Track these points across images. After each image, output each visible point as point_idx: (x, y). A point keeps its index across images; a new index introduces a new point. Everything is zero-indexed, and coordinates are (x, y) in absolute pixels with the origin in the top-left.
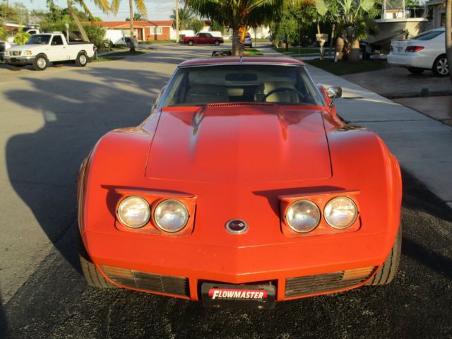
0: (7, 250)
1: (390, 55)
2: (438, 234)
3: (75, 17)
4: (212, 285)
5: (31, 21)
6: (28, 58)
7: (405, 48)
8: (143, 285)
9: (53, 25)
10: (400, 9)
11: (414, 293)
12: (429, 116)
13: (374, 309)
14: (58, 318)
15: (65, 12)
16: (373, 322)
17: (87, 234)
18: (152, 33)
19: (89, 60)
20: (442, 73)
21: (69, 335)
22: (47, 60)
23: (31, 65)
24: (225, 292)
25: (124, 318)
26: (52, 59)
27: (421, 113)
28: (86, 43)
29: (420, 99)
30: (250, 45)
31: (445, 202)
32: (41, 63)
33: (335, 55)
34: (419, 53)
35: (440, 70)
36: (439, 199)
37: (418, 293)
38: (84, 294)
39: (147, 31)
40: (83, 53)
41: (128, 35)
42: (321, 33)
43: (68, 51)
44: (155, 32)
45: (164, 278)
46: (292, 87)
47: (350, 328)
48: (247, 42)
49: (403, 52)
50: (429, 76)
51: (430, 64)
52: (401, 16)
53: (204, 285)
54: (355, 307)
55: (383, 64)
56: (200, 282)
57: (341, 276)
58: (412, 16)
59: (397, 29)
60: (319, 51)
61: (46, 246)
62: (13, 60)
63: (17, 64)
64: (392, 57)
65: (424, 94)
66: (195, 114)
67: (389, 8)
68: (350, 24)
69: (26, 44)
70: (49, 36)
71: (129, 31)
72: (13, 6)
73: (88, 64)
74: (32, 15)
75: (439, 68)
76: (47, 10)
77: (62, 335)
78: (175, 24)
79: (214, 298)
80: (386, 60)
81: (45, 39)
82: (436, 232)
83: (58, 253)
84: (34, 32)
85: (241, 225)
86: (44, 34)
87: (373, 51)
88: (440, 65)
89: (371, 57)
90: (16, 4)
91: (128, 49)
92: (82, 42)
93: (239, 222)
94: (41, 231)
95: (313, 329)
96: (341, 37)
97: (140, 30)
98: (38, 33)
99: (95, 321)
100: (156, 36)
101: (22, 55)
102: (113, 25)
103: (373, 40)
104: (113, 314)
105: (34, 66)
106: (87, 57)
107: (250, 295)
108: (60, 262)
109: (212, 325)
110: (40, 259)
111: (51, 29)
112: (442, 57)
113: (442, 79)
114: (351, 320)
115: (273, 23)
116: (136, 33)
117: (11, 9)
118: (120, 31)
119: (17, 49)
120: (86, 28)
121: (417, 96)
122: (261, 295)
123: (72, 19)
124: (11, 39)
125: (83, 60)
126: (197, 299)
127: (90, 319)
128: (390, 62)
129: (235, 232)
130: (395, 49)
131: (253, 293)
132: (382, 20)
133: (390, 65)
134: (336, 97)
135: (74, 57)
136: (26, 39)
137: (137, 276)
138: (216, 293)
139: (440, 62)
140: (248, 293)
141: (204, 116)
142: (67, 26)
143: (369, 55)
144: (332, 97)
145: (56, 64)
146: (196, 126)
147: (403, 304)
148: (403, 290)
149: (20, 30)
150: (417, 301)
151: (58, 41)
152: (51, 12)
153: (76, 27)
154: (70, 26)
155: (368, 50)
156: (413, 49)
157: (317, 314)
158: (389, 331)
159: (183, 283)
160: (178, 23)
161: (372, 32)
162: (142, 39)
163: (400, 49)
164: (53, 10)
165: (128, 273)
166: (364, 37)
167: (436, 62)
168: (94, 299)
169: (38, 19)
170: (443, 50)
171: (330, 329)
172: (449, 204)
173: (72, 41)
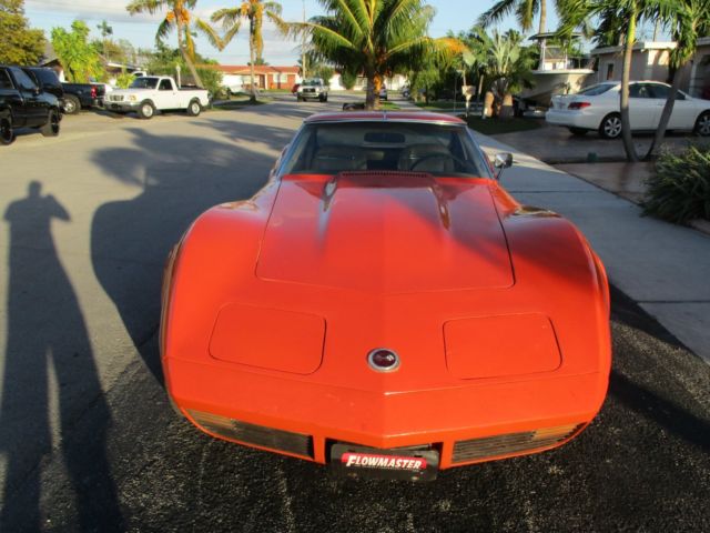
0: (76, 355)
1: (549, 113)
2: (634, 349)
3: (187, 59)
4: (347, 447)
5: (138, 62)
6: (132, 104)
7: (568, 104)
8: (247, 439)
9: (164, 67)
10: (562, 59)
11: (616, 440)
12: (599, 187)
13: (563, 464)
14: (133, 465)
15: (176, 53)
16: (565, 486)
17: (170, 362)
18: (275, 81)
19: (203, 109)
20: (610, 134)
21: (144, 496)
22: (154, 108)
23: (134, 112)
24: (366, 458)
25: (222, 467)
26: (160, 106)
27: (591, 183)
28: (200, 89)
29: (585, 166)
30: (385, 98)
31: (636, 302)
32: (147, 110)
33: (482, 111)
34: (584, 111)
35: (609, 131)
36: (628, 298)
37: (622, 440)
38: (171, 426)
39: (271, 77)
40: (195, 101)
41: (248, 81)
42: (468, 84)
43: (178, 98)
44: (279, 79)
45: (277, 431)
46: (446, 152)
47: (534, 495)
48: (382, 94)
49: (566, 108)
50: (595, 138)
51: (596, 124)
52: (562, 66)
53: (334, 447)
54: (538, 460)
55: (538, 123)
56: (329, 443)
57: (531, 435)
58: (576, 67)
59: (558, 81)
60: (464, 106)
61: (129, 350)
62: (114, 105)
63: (119, 111)
64: (552, 115)
65: (591, 159)
66: (326, 185)
67: (548, 57)
68: (504, 75)
69: (131, 87)
70: (156, 80)
71: (248, 78)
72: (118, 43)
73: (203, 115)
74: (139, 55)
75: (606, 128)
76: (154, 49)
77: (135, 495)
78: (301, 70)
79: (348, 465)
80: (544, 118)
81: (151, 83)
82: (631, 346)
83: (143, 363)
84: (141, 74)
85: (390, 358)
86: (151, 77)
87: (527, 107)
88: (608, 125)
89: (524, 114)
90: (121, 41)
91: (248, 98)
92: (195, 87)
93: (387, 353)
94: (124, 330)
95: (483, 495)
96: (491, 91)
97: (262, 77)
98: (145, 75)
99: (183, 472)
100: (279, 84)
101: (125, 100)
102: (232, 70)
103: (528, 94)
104: (208, 460)
105: (139, 113)
106: (200, 106)
107: (402, 463)
108: (145, 375)
109: (342, 482)
110: (119, 370)
111: (161, 72)
112: (612, 115)
113: (610, 142)
114: (534, 482)
115: (411, 72)
116: (257, 80)
117: (114, 47)
118: (238, 77)
119: (119, 93)
120: (201, 73)
121: (581, 161)
122: (418, 464)
123: (184, 61)
124: (113, 82)
125: (195, 109)
126: (324, 462)
127: (176, 468)
128: (549, 120)
129: (383, 368)
130: (556, 106)
131: (406, 461)
132: (539, 71)
133: (547, 125)
134: (505, 167)
135: (185, 106)
136: (130, 82)
137: (238, 425)
138: (352, 459)
139: (609, 121)
140: (400, 460)
141: (337, 187)
142: (178, 68)
143: (522, 111)
144: (500, 167)
145: (164, 112)
146: (327, 199)
147: (603, 457)
148: (601, 435)
149: (123, 70)
150: (622, 454)
151: (166, 85)
152: (160, 52)
153: (188, 71)
154: (182, 69)
155: (521, 106)
156: (577, 105)
157: (486, 470)
158: (589, 504)
159: (305, 440)
160: (304, 69)
161: (527, 85)
162: (264, 86)
163: (561, 105)
164: (163, 49)
165: (227, 422)
166: (518, 90)
167: (604, 122)
168: (184, 435)
169: (146, 60)
170: (616, 108)
171: (507, 495)
172: (641, 305)
173: (184, 87)
